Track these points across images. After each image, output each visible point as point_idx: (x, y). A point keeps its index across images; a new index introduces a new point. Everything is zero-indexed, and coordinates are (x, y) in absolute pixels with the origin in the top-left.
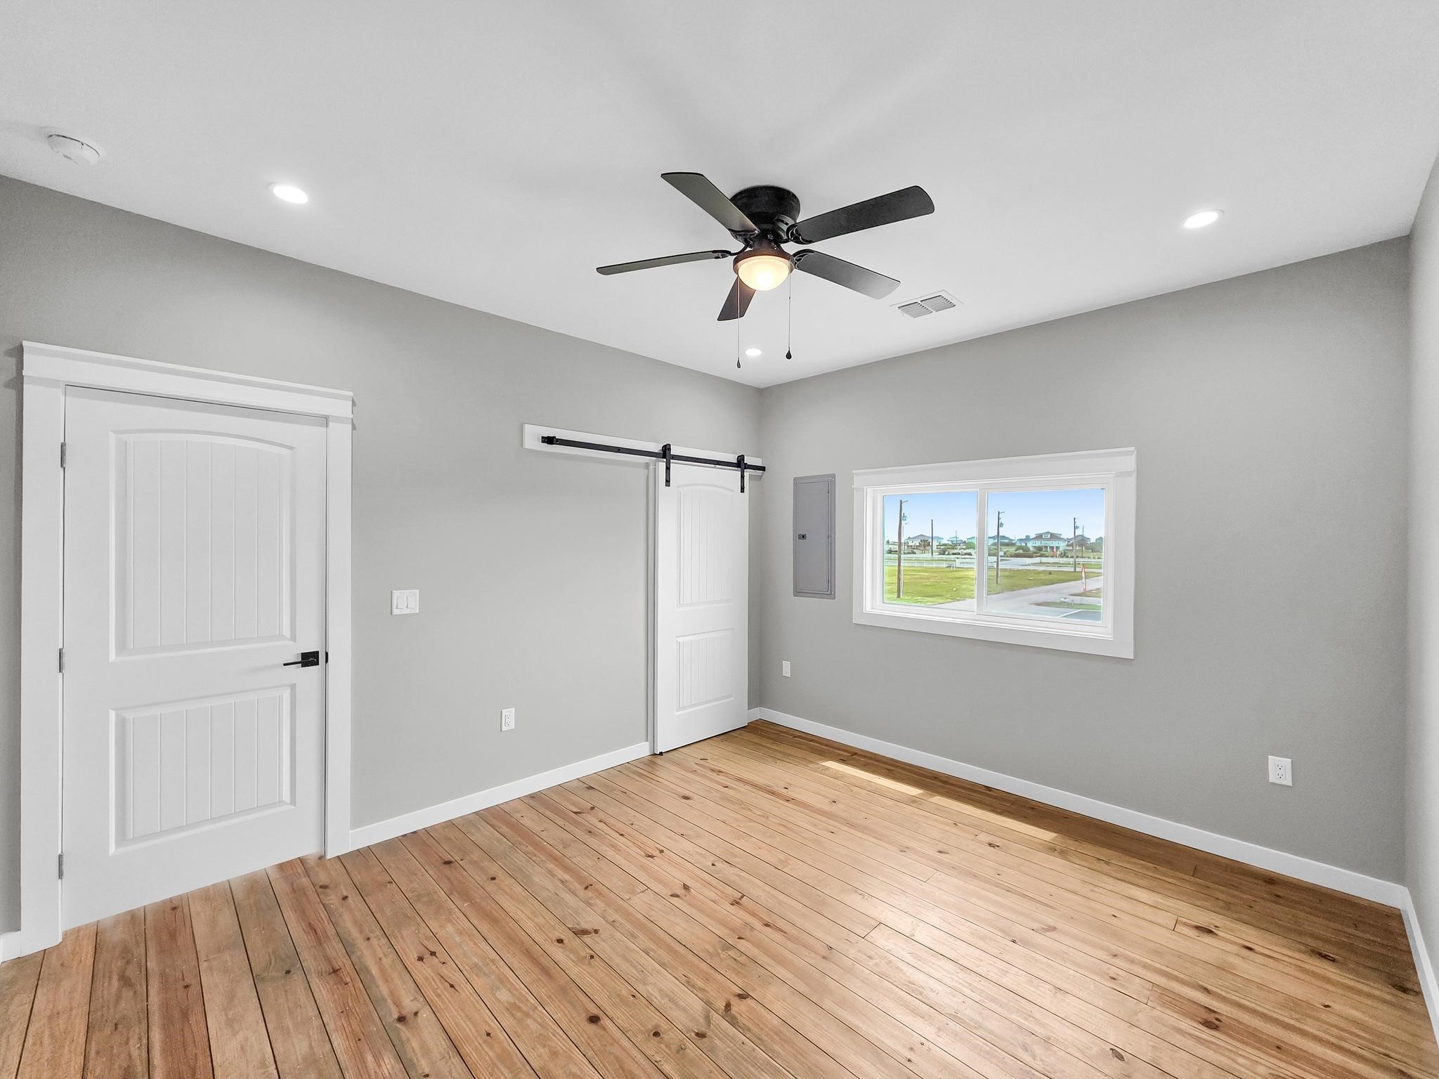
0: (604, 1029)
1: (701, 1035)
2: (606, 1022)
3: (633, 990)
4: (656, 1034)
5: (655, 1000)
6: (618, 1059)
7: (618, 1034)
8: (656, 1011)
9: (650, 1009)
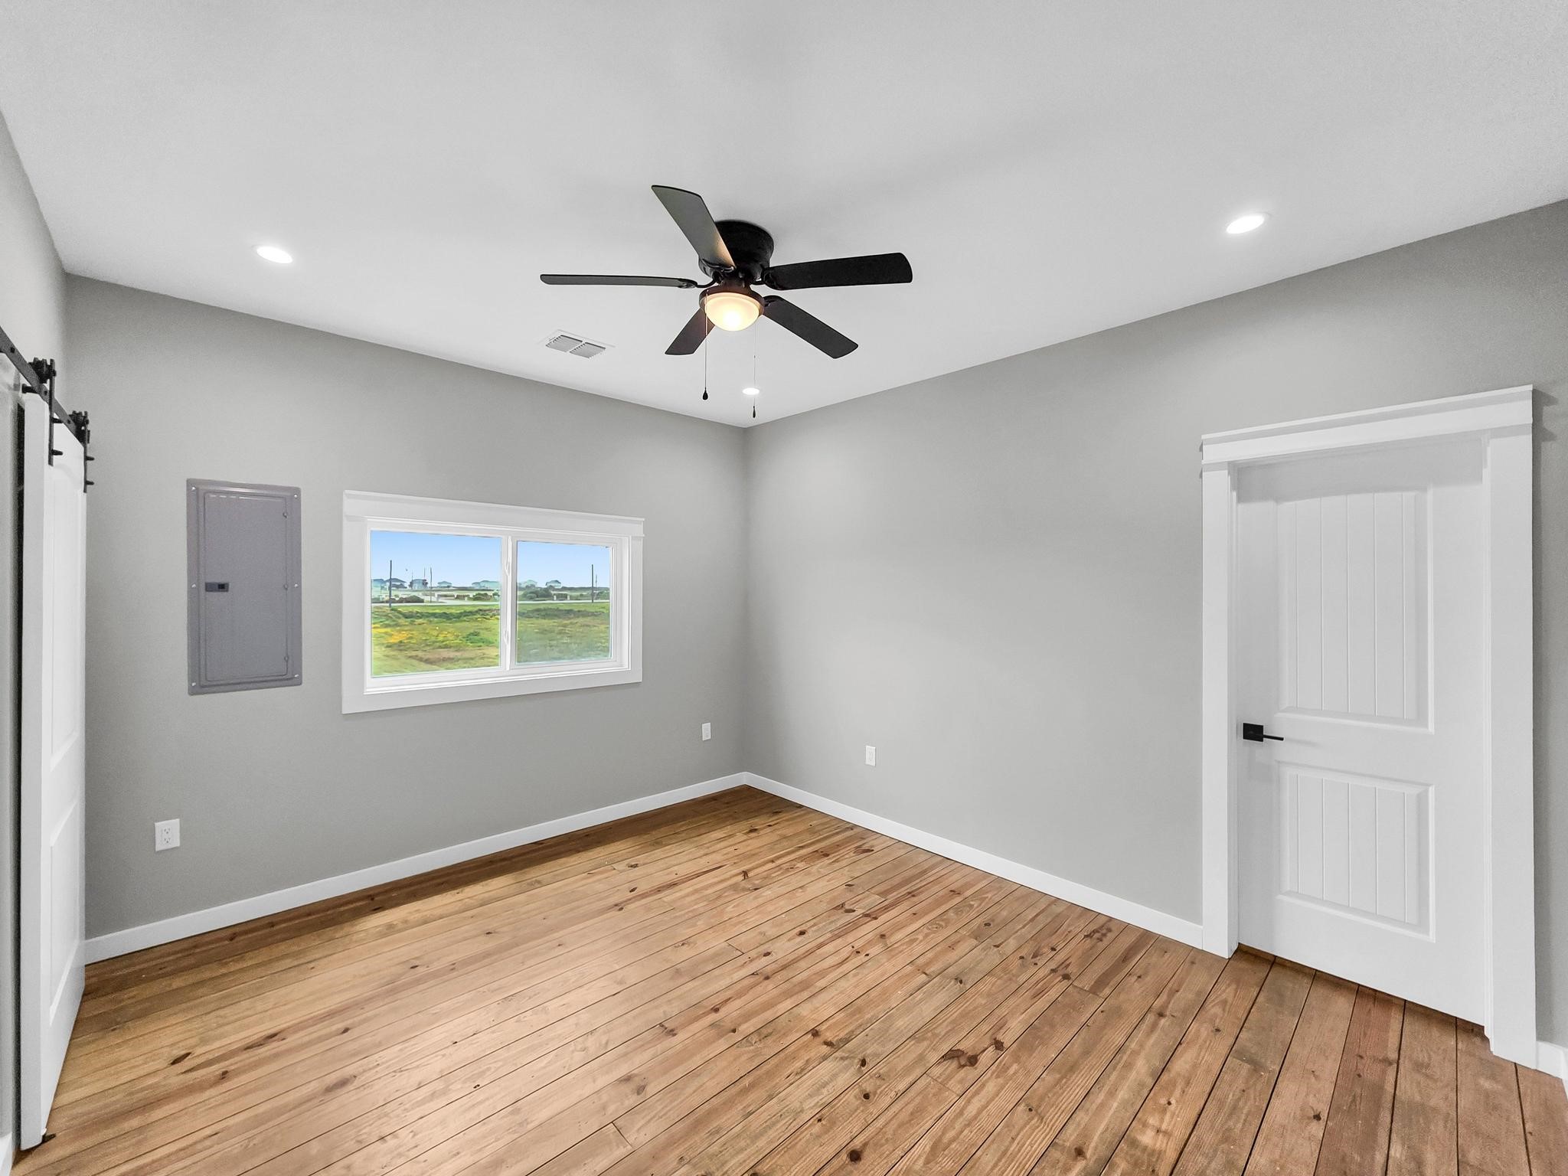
0: (865, 1144)
1: (863, 1063)
2: (857, 1143)
3: (812, 1120)
4: (867, 1096)
5: (824, 1100)
6: (900, 1126)
7: (871, 1130)
8: (840, 1098)
9: (837, 1104)
